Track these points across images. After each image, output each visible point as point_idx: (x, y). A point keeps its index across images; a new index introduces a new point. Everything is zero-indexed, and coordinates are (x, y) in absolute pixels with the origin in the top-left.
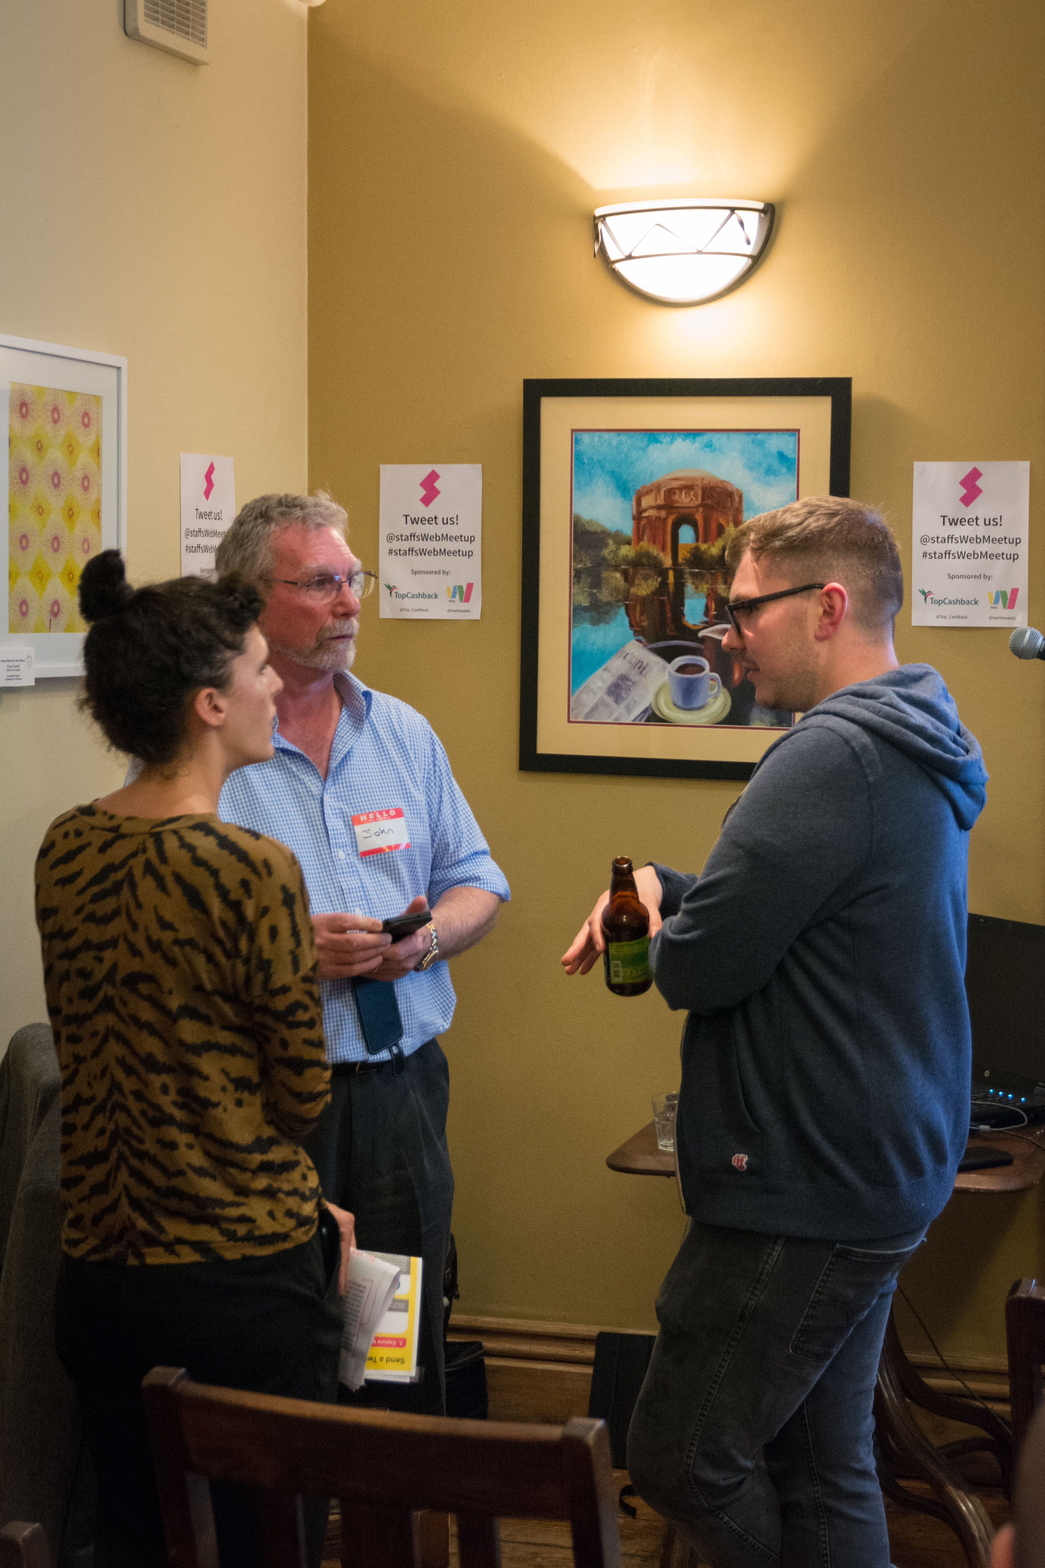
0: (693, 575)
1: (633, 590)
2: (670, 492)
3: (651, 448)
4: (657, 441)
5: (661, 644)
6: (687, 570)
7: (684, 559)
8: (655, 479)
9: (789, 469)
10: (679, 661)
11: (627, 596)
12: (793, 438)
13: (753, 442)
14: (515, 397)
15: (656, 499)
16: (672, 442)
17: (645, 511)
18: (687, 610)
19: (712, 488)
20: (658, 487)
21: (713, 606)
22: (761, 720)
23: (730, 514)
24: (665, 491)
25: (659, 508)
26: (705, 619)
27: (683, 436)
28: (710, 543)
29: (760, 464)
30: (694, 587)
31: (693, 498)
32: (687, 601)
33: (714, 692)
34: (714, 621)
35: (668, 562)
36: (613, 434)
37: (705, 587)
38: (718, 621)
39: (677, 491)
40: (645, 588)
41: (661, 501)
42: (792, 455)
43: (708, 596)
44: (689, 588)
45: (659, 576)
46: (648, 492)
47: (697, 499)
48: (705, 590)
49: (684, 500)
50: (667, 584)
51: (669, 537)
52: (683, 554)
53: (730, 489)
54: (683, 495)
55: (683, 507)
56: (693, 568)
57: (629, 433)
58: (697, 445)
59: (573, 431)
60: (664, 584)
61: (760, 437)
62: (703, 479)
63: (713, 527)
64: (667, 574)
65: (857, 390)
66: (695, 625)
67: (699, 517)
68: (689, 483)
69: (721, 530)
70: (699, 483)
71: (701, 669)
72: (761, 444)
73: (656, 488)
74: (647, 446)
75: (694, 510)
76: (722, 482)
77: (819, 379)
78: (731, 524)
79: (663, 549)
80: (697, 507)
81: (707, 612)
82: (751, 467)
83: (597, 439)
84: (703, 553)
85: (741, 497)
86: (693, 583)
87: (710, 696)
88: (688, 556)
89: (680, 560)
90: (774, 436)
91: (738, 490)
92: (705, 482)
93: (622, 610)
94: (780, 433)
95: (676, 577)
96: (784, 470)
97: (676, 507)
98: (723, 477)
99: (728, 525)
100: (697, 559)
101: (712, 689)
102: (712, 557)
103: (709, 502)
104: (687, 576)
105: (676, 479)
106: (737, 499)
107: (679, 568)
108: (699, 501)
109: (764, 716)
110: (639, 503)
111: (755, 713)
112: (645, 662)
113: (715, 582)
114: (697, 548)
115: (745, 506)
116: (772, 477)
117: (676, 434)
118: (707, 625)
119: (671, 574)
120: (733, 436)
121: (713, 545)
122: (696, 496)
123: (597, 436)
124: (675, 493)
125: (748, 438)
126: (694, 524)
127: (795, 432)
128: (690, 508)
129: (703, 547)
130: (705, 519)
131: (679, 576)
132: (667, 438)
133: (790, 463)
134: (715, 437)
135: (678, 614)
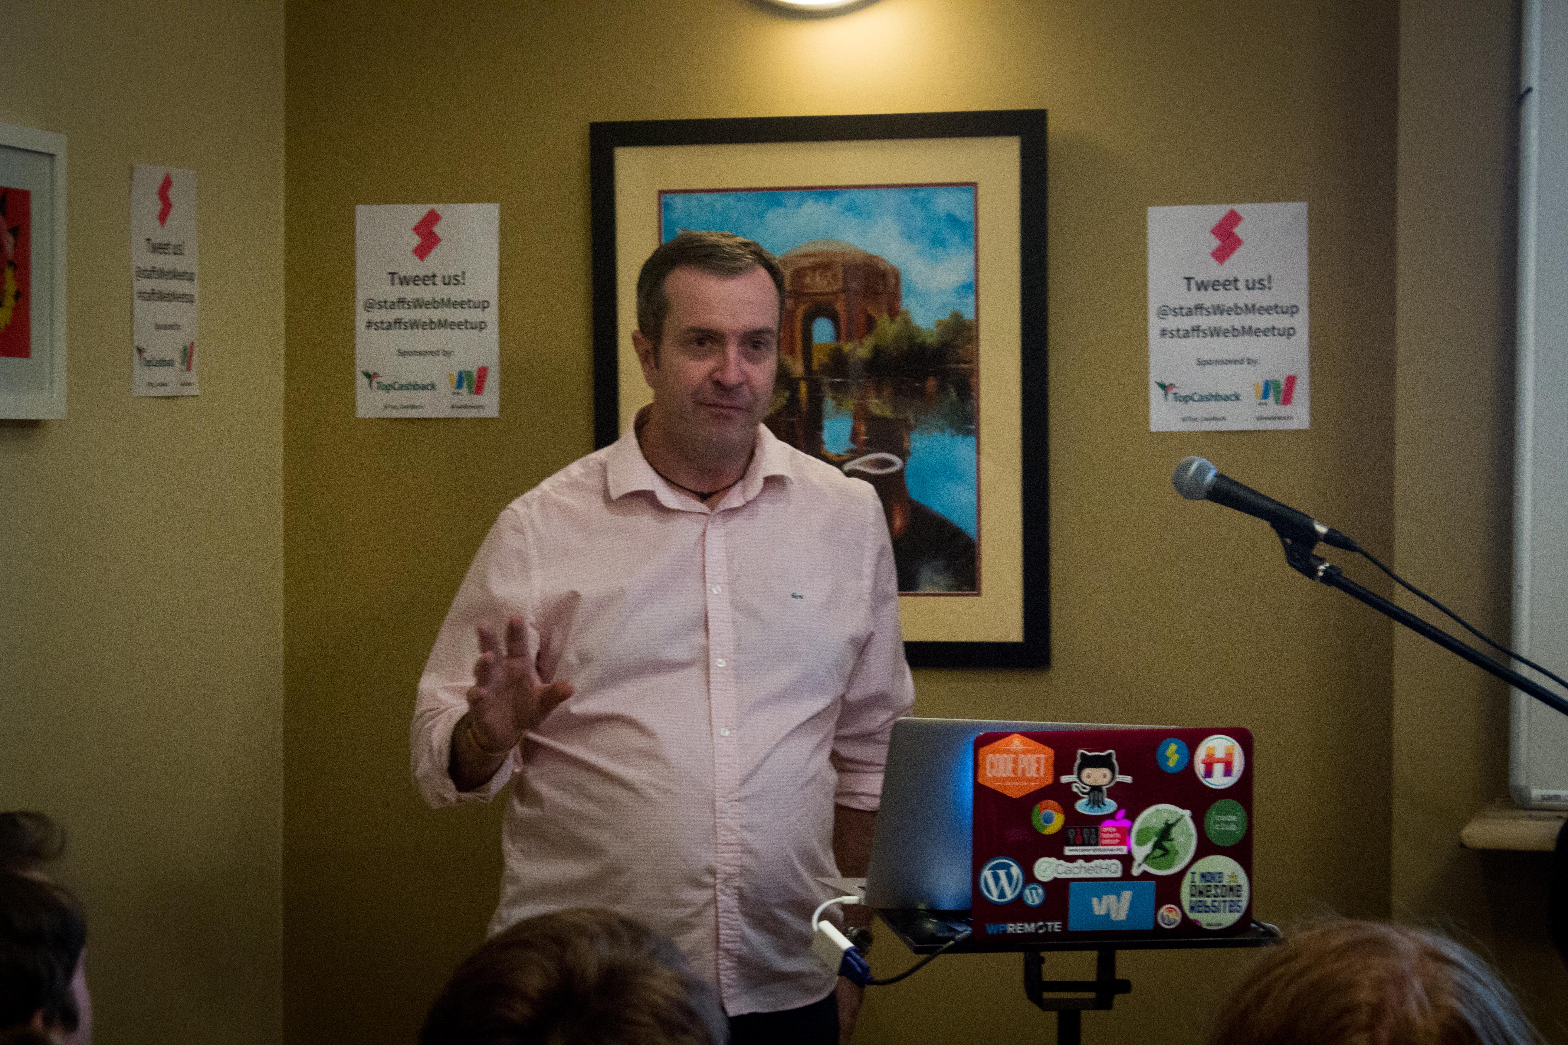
0: (833, 385)
2: (799, 273)
3: (771, 214)
4: (778, 204)
6: (826, 380)
7: (821, 365)
9: (964, 238)
12: (969, 194)
13: (912, 202)
14: (580, 148)
16: (799, 205)
19: (858, 267)
21: (863, 428)
22: (933, 583)
23: (884, 300)
24: (792, 273)
26: (852, 446)
27: (815, 195)
28: (856, 342)
29: (923, 231)
30: (835, 403)
31: (833, 281)
32: (826, 423)
34: (865, 448)
35: (798, 369)
36: (716, 196)
37: (850, 403)
38: (869, 449)
39: (808, 272)
42: (966, 218)
44: (829, 404)
45: (786, 389)
47: (837, 281)
48: (851, 407)
49: (818, 283)
50: (798, 401)
51: (799, 335)
52: (819, 358)
53: (882, 267)
54: (818, 278)
55: (817, 294)
56: (833, 377)
57: (739, 193)
58: (834, 207)
59: (661, 192)
60: (793, 400)
61: (922, 194)
62: (844, 254)
63: (861, 318)
64: (799, 384)
66: (839, 455)
67: (840, 307)
68: (825, 260)
69: (870, 324)
70: (838, 260)
72: (924, 204)
74: (764, 211)
75: (833, 297)
76: (872, 257)
77: (1003, 111)
78: (885, 316)
79: (791, 352)
80: (836, 293)
81: (854, 437)
82: (909, 235)
83: (694, 202)
84: (846, 356)
85: (897, 278)
86: (834, 398)
88: (826, 360)
89: (815, 366)
90: (941, 191)
91: (893, 268)
92: (848, 258)
94: (950, 188)
95: (810, 390)
96: (956, 239)
97: (807, 294)
98: (873, 251)
99: (881, 316)
100: (839, 364)
102: (861, 360)
103: (853, 285)
104: (825, 388)
105: (805, 256)
106: (892, 280)
107: (813, 377)
108: (840, 284)
109: (936, 578)
111: (926, 574)
113: (864, 396)
114: (838, 350)
115: (903, 290)
116: (941, 248)
117: (804, 192)
119: (803, 387)
120: (884, 193)
121: (862, 345)
122: (835, 277)
123: (694, 199)
124: (805, 275)
125: (906, 197)
126: (833, 317)
127: (972, 186)
128: (827, 294)
129: (848, 347)
130: (849, 309)
131: (814, 389)
132: (792, 200)
133: (965, 229)
134: (859, 197)
135: (815, 440)
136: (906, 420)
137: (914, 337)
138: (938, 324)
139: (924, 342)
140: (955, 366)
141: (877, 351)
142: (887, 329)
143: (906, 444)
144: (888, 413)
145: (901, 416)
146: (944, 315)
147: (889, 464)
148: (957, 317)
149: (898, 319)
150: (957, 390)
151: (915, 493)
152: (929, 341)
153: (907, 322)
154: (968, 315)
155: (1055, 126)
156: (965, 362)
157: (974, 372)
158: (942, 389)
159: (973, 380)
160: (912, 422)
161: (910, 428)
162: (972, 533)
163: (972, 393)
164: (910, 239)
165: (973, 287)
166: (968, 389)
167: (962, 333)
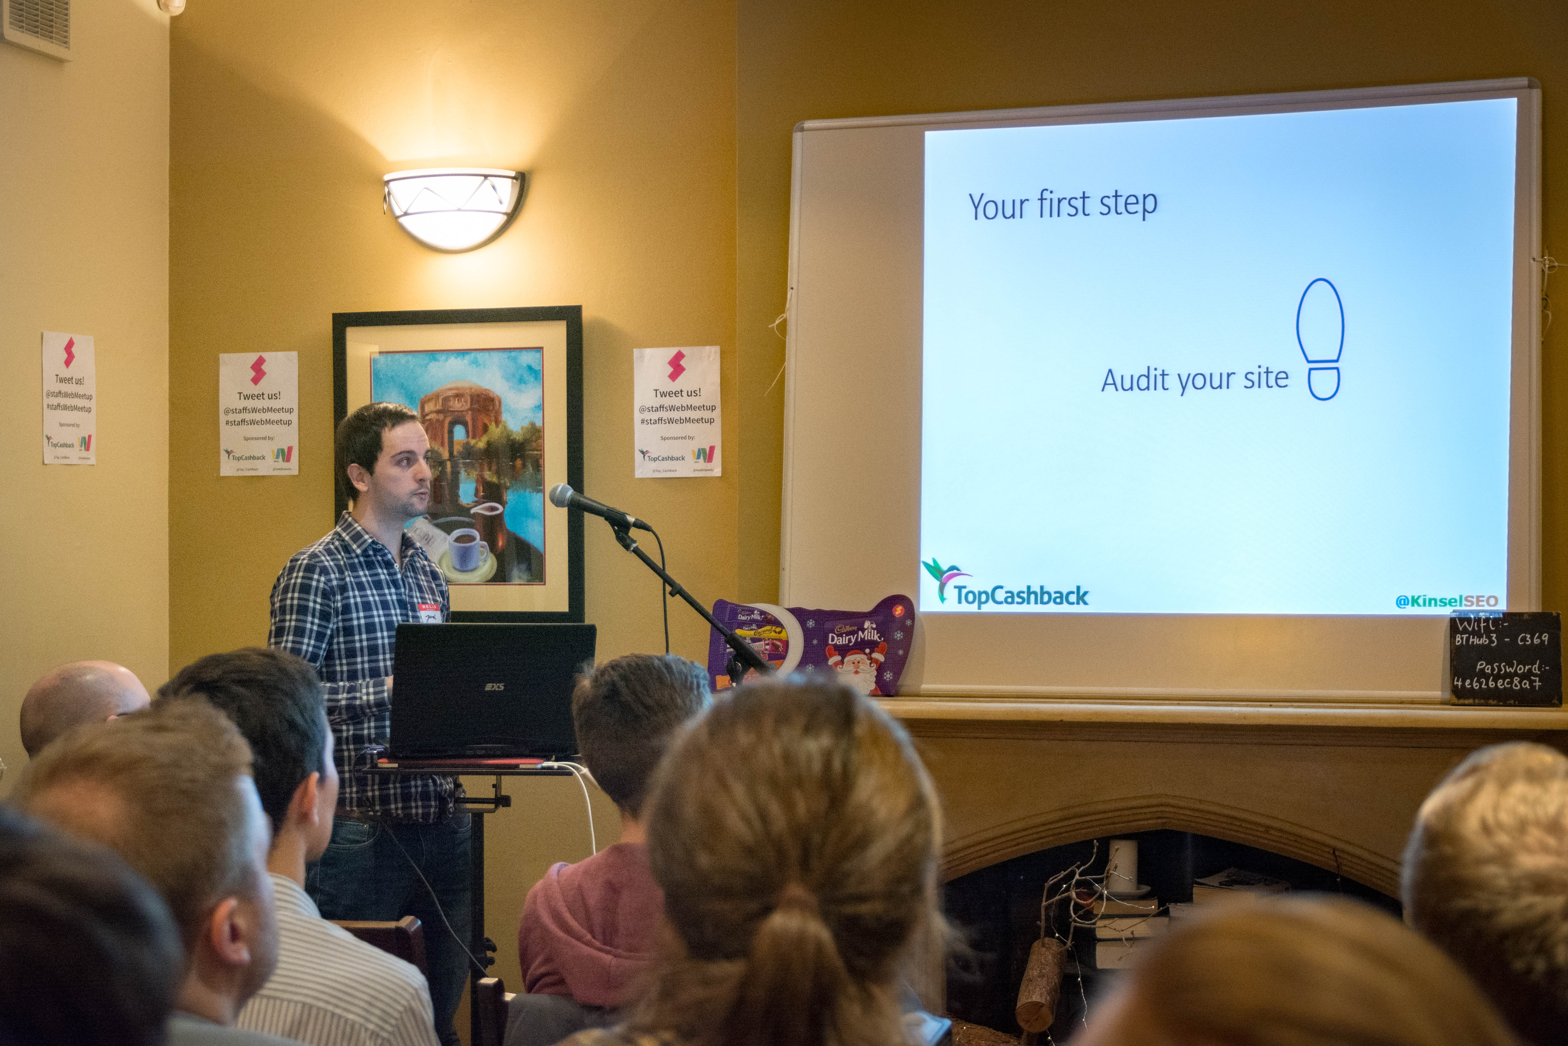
2: (446, 399)
3: (432, 364)
4: (435, 360)
5: (442, 520)
7: (459, 452)
8: (435, 389)
9: (536, 379)
10: (456, 533)
12: (538, 354)
13: (508, 358)
14: (326, 328)
15: (436, 404)
16: (447, 360)
17: (427, 415)
18: (461, 492)
19: (478, 396)
20: (436, 396)
21: (481, 488)
22: (520, 578)
23: (492, 415)
24: (443, 399)
25: (438, 412)
26: (476, 499)
27: (455, 355)
28: (478, 439)
29: (514, 375)
30: (466, 473)
31: (464, 404)
33: (483, 557)
35: (446, 455)
36: (401, 355)
37: (474, 474)
39: (451, 399)
41: (439, 407)
42: (537, 367)
43: (477, 481)
44: (463, 475)
45: (440, 466)
46: (429, 400)
47: (467, 404)
50: (446, 473)
51: (446, 436)
52: (457, 448)
53: (492, 396)
54: (456, 402)
55: (456, 411)
56: (466, 459)
57: (414, 354)
58: (466, 361)
59: (371, 353)
61: (513, 354)
62: (471, 389)
63: (480, 425)
64: (446, 463)
67: (468, 418)
68: (460, 392)
69: (485, 429)
70: (468, 391)
71: (472, 539)
72: (514, 359)
74: (428, 364)
75: (465, 413)
76: (486, 390)
77: (557, 307)
78: (493, 423)
79: (442, 444)
80: (467, 411)
83: (390, 359)
84: (472, 447)
85: (500, 402)
86: (465, 471)
87: (481, 560)
88: (461, 449)
89: (455, 453)
90: (524, 353)
91: (498, 397)
92: (473, 391)
94: (528, 350)
96: (532, 380)
97: (451, 412)
98: (486, 387)
99: (491, 424)
100: (469, 452)
101: (482, 554)
102: (480, 449)
103: (476, 406)
104: (461, 465)
105: (450, 389)
106: (497, 403)
107: (454, 459)
108: (469, 406)
109: (521, 575)
110: (423, 408)
111: (515, 572)
112: (430, 534)
113: (482, 468)
114: (468, 443)
115: (503, 409)
116: (523, 385)
117: (449, 353)
119: (449, 464)
120: (493, 353)
121: (480, 440)
122: (466, 402)
123: (390, 357)
124: (450, 401)
125: (505, 355)
126: (465, 424)
127: (540, 349)
128: (462, 411)
129: (473, 442)
130: (474, 420)
131: (455, 466)
132: (443, 357)
133: (537, 374)
134: (479, 355)
135: (455, 496)
136: (505, 483)
137: (508, 435)
138: (522, 428)
139: (515, 439)
140: (531, 452)
141: (489, 444)
142: (495, 432)
143: (505, 498)
144: (495, 480)
145: (502, 482)
146: (526, 424)
147: (496, 509)
148: (533, 425)
149: (500, 426)
150: (532, 466)
152: (517, 438)
153: (505, 427)
154: (539, 424)
155: (586, 315)
156: (537, 451)
157: (542, 456)
158: (524, 466)
159: (541, 461)
160: (508, 484)
161: (507, 488)
162: (541, 549)
163: (541, 468)
164: (508, 380)
165: (541, 407)
166: (538, 465)
167: (536, 433)
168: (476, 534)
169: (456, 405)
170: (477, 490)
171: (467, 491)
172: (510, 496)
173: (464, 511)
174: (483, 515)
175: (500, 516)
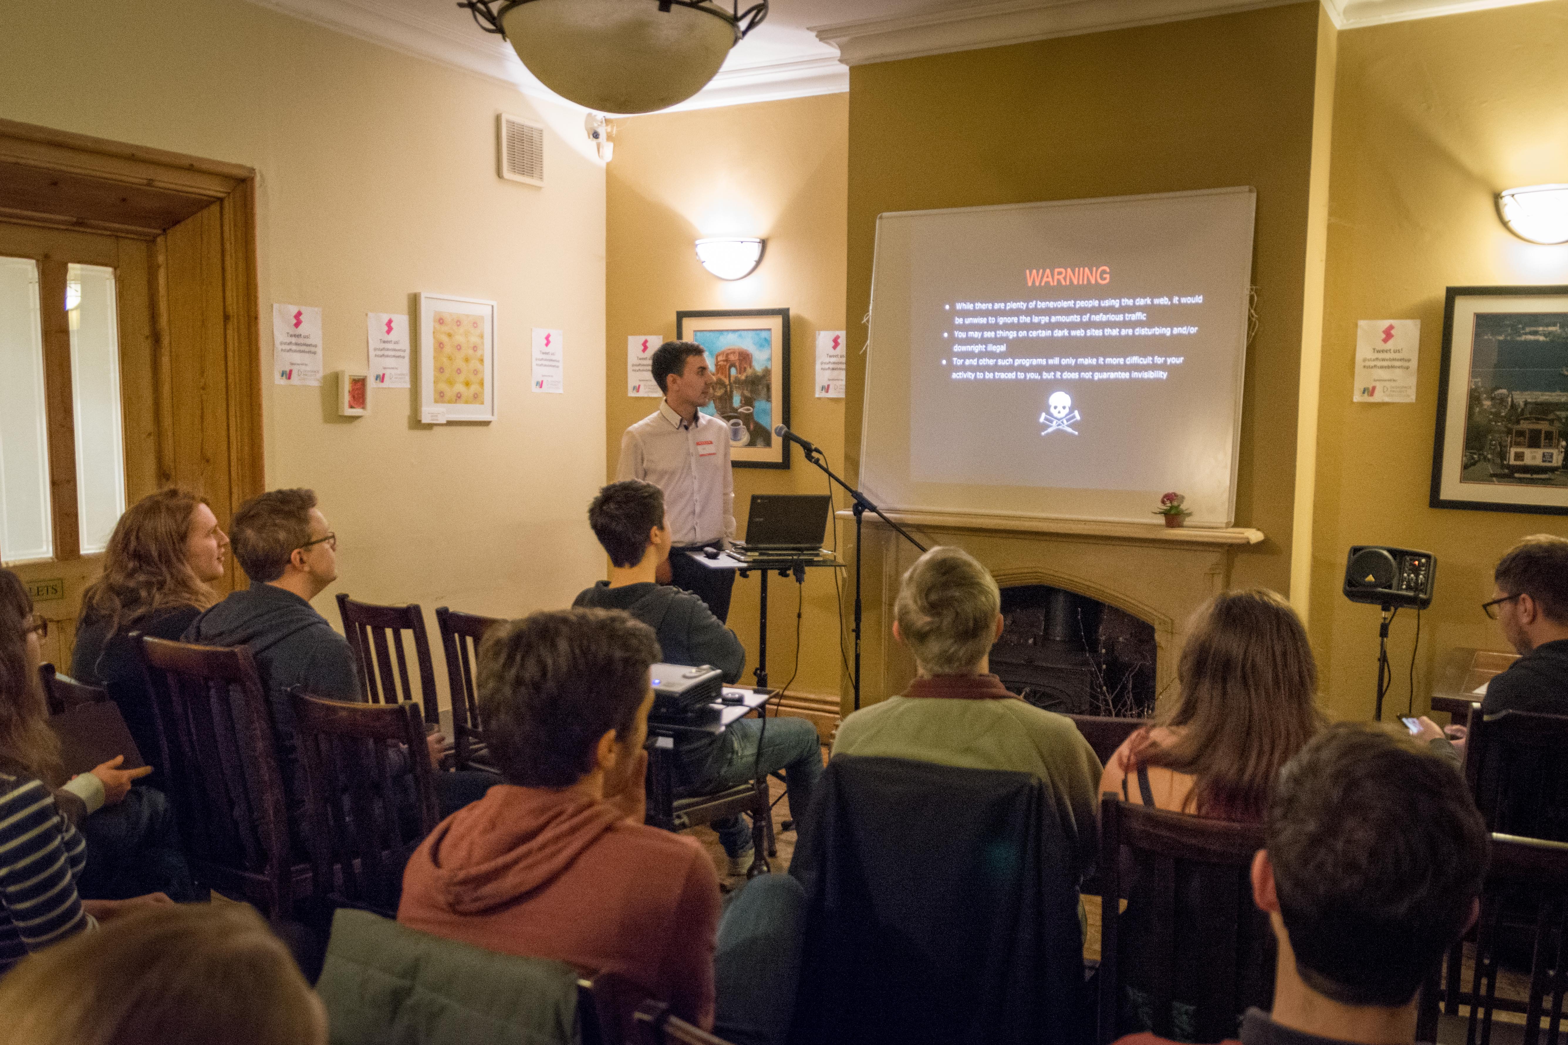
1: (716, 394)
2: (727, 355)
3: (721, 337)
4: (722, 334)
5: (726, 415)
6: (734, 385)
8: (722, 350)
9: (768, 345)
10: (732, 421)
11: (714, 396)
12: (769, 332)
14: (674, 318)
16: (727, 334)
17: (720, 362)
18: (734, 401)
19: (742, 353)
21: (743, 399)
22: (760, 445)
23: (748, 363)
24: (725, 354)
25: (724, 361)
26: (741, 405)
27: (732, 332)
28: (741, 375)
29: (758, 343)
32: (734, 398)
34: (744, 405)
35: (727, 382)
36: (708, 332)
37: (740, 392)
39: (730, 354)
40: (719, 393)
41: (724, 358)
42: (769, 339)
43: (741, 396)
44: (735, 392)
45: (724, 387)
46: (720, 355)
47: (737, 357)
51: (727, 373)
52: (732, 379)
53: (748, 353)
54: (732, 356)
55: (732, 361)
56: (736, 385)
57: (713, 331)
58: (736, 336)
59: (694, 331)
60: (726, 391)
61: (758, 332)
62: (738, 349)
63: (743, 368)
65: (792, 313)
66: (736, 407)
67: (737, 364)
68: (733, 351)
69: (745, 370)
70: (737, 351)
71: (739, 424)
72: (758, 335)
73: (722, 353)
74: (719, 337)
76: (745, 350)
77: (777, 309)
79: (726, 377)
80: (737, 360)
82: (755, 344)
85: (752, 356)
87: (743, 435)
88: (734, 380)
89: (732, 381)
90: (762, 332)
91: (751, 353)
93: (712, 402)
94: (764, 331)
97: (729, 361)
99: (748, 368)
100: (737, 381)
101: (744, 432)
102: (742, 380)
103: (741, 358)
104: (734, 388)
105: (729, 349)
106: (750, 357)
107: (731, 385)
109: (761, 443)
110: (717, 359)
111: (758, 441)
113: (743, 389)
114: (737, 377)
115: (753, 360)
116: (762, 348)
117: (728, 332)
118: (741, 407)
119: (728, 387)
120: (748, 332)
121: (743, 375)
123: (702, 333)
125: (754, 333)
126: (736, 367)
127: (770, 330)
128: (735, 361)
129: (739, 376)
130: (740, 364)
131: (731, 388)
132: (725, 333)
133: (768, 342)
134: (743, 333)
135: (731, 403)
137: (756, 374)
138: (762, 370)
139: (759, 375)
140: (765, 382)
141: (747, 377)
142: (749, 371)
143: (754, 404)
144: (749, 395)
145: (753, 396)
146: (763, 367)
147: (749, 410)
148: (766, 367)
149: (752, 368)
150: (766, 389)
151: (756, 418)
153: (754, 369)
154: (769, 367)
156: (768, 382)
157: (770, 383)
158: (763, 390)
159: (770, 387)
160: (756, 398)
161: (755, 400)
162: (769, 430)
163: (769, 391)
165: (770, 359)
166: (768, 388)
167: (767, 372)
168: (741, 422)
169: (732, 358)
170: (741, 401)
171: (737, 401)
172: (757, 404)
173: (735, 410)
174: (743, 413)
175: (751, 414)
